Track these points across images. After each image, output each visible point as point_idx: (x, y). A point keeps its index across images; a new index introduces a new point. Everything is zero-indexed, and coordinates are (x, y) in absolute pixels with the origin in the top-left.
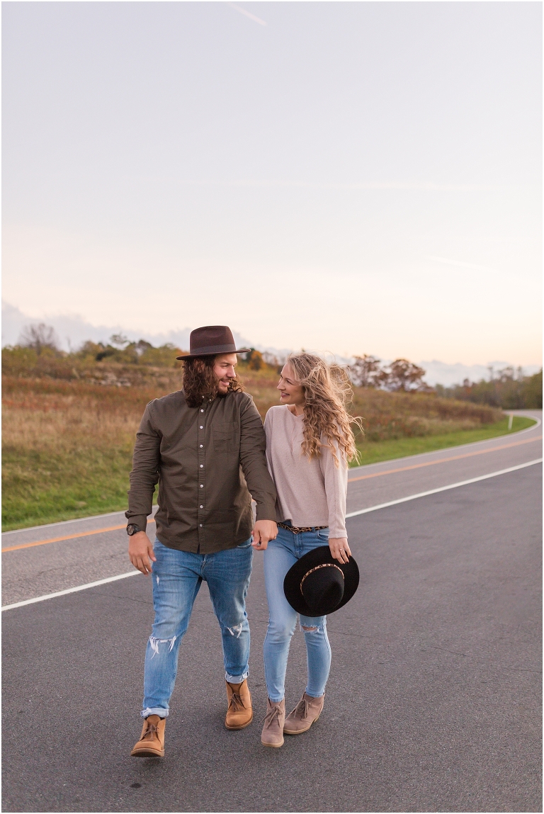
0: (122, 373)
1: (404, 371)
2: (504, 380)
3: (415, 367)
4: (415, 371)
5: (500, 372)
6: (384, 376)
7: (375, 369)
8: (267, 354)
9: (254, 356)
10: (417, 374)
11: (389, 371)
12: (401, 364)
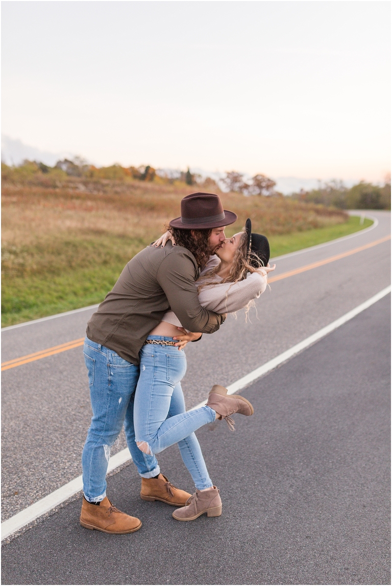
0: (86, 184)
1: (262, 183)
2: (329, 190)
3: (269, 180)
4: (269, 183)
5: (326, 184)
6: (246, 186)
7: (239, 181)
8: (160, 170)
9: (150, 172)
10: (271, 184)
11: (251, 182)
12: (260, 178)
